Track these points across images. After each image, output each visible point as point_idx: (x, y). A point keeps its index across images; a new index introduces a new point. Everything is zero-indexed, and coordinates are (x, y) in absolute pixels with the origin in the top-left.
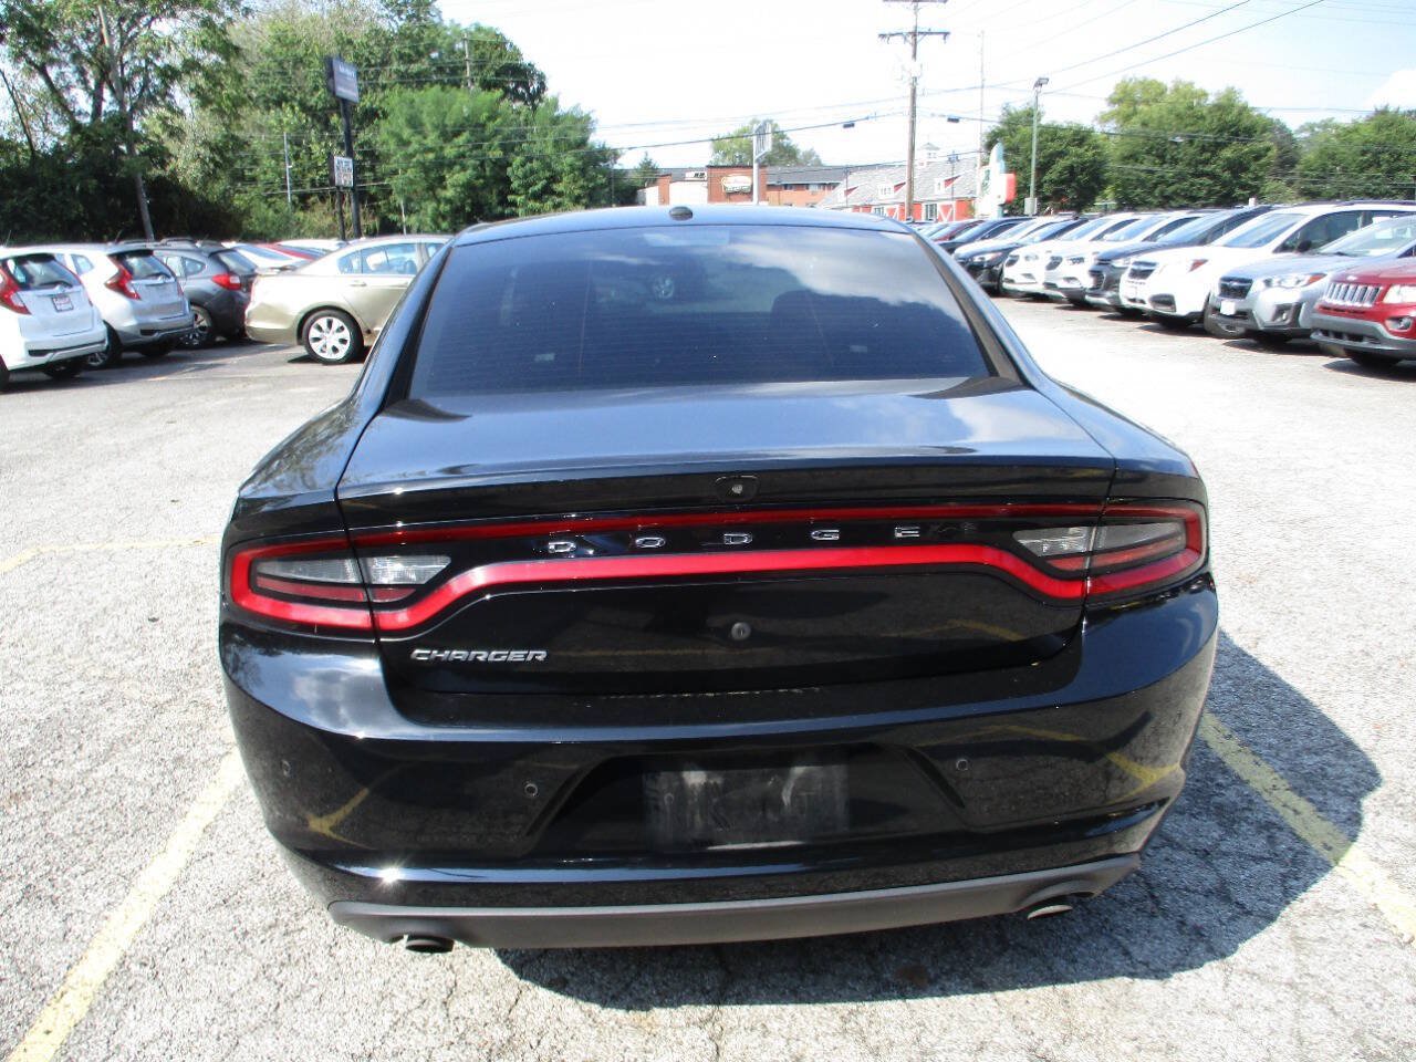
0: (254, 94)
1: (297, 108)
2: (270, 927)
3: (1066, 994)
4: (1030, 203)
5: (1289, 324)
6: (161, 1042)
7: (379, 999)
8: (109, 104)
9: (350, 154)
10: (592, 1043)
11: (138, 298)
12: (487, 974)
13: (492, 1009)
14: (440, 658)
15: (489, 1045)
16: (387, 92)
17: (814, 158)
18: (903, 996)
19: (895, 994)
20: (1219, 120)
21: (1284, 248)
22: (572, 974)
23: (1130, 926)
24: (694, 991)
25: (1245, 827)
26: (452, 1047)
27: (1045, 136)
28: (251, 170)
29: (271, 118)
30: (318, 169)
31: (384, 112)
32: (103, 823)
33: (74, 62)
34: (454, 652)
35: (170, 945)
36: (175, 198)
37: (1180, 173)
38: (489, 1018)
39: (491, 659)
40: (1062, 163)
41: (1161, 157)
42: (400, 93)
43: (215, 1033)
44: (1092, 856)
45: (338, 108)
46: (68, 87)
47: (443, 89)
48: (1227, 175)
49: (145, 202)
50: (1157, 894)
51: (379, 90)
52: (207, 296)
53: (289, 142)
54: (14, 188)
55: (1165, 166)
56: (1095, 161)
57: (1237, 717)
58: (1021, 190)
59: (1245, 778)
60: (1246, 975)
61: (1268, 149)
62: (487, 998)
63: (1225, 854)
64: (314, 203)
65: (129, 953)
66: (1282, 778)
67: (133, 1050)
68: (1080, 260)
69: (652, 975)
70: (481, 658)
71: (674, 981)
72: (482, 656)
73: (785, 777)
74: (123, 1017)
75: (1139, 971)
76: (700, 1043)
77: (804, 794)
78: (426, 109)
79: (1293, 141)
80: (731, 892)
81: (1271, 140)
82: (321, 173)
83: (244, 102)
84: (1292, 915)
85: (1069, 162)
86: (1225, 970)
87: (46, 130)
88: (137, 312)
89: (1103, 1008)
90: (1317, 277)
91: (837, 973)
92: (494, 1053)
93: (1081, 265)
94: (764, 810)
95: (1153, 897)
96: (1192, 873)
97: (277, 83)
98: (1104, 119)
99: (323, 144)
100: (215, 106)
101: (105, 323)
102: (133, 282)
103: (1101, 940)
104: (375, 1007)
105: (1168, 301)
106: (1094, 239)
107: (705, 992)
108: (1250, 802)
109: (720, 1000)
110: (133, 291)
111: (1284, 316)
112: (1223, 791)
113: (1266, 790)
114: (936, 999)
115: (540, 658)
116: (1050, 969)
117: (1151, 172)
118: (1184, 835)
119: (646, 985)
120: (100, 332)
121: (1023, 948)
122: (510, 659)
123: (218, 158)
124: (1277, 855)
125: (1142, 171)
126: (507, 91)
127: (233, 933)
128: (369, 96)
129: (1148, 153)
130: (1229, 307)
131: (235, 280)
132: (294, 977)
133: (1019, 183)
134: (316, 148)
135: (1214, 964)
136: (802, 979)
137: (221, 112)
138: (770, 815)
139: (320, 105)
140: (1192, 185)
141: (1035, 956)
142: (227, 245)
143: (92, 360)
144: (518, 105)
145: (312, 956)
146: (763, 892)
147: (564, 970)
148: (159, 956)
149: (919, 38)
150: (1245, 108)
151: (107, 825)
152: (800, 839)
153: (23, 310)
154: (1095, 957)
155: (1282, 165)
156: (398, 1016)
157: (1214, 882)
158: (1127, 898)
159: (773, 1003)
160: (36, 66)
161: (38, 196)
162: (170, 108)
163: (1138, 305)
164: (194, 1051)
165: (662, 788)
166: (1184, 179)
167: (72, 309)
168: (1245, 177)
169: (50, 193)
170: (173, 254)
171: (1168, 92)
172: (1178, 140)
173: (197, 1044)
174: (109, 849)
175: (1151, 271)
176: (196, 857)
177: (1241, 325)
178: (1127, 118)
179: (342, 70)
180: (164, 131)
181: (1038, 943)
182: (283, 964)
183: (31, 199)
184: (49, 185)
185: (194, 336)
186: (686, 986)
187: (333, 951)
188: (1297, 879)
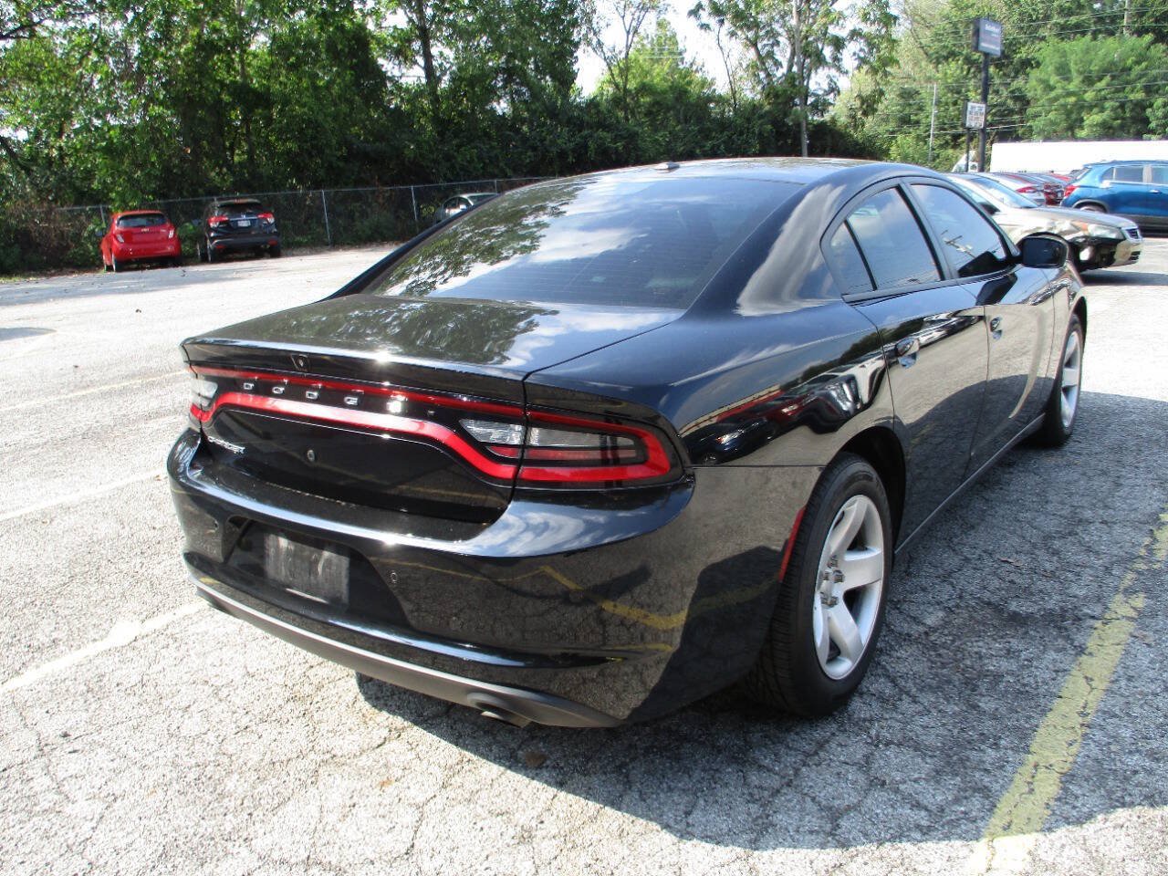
16: (1043, 43)
28: (916, 115)
29: (939, 70)
31: (1037, 62)
36: (828, 139)
42: (1055, 44)
47: (1094, 39)
51: (1036, 42)
53: (950, 90)
73: (321, 556)
77: (328, 570)
78: (1075, 57)
91: (497, 738)
94: (310, 575)
97: (949, 41)
126: (1159, 35)
136: (474, 732)
138: (312, 578)
152: (325, 600)
160: (750, 42)
162: (838, 68)
179: (988, 28)
186: (416, 708)
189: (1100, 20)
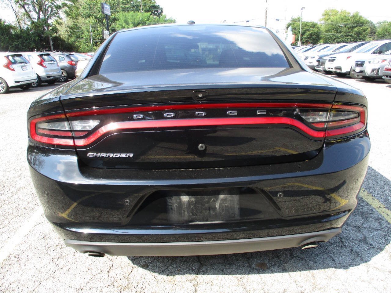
0: (82, 14)
1: (94, 18)
2: (57, 246)
3: (313, 274)
4: (299, 43)
5: (376, 74)
6: (16, 283)
7: (87, 270)
8: (42, 16)
9: (108, 30)
10: (154, 287)
11: (46, 67)
12: (123, 263)
13: (123, 274)
14: (97, 156)
15: (121, 286)
16: (119, 13)
18: (258, 273)
19: (256, 272)
20: (354, 20)
21: (374, 53)
22: (150, 263)
23: (334, 251)
24: (189, 270)
25: (371, 219)
26: (109, 287)
27: (304, 25)
28: (81, 35)
29: (87, 20)
30: (100, 35)
31: (118, 19)
32: (12, 213)
33: (32, 4)
34: (102, 154)
35: (24, 251)
36: (60, 42)
37: (342, 35)
38: (122, 277)
39: (114, 156)
40: (308, 33)
41: (337, 31)
42: (122, 13)
43: (34, 280)
44: (324, 229)
45: (105, 18)
46: (30, 11)
47: (134, 12)
48: (356, 36)
49: (51, 43)
50: (343, 241)
51: (116, 13)
52: (66, 67)
53: (92, 27)
54: (16, 39)
55: (338, 33)
56: (318, 32)
57: (366, 185)
58: (297, 40)
59: (370, 204)
60: (375, 269)
61: (368, 29)
62: (122, 270)
63: (365, 228)
64: (99, 44)
65: (11, 254)
66: (382, 204)
67: (7, 285)
68: (314, 57)
69: (176, 264)
70: (111, 156)
71: (183, 266)
72: (111, 155)
73: (217, 199)
74: (6, 274)
75: (338, 266)
76: (190, 287)
77: (223, 205)
78: (129, 18)
79: (375, 27)
80: (201, 238)
81: (368, 26)
82: (101, 36)
83: (79, 15)
84: (389, 248)
85: (310, 33)
86: (367, 267)
87: (25, 23)
88: (46, 71)
89: (326, 279)
90: (384, 61)
91: (237, 264)
92: (122, 289)
93: (314, 59)
94: (209, 211)
95: (342, 241)
96: (354, 234)
97: (88, 11)
98: (320, 20)
99: (101, 28)
100: (71, 16)
101: (37, 74)
102: (44, 63)
103: (325, 256)
104: (86, 272)
105: (340, 68)
106: (318, 52)
107: (193, 270)
108: (372, 211)
109: (198, 272)
110: (44, 65)
111: (374, 72)
112: (363, 208)
113: (377, 208)
114: (270, 274)
115: (131, 156)
116: (308, 265)
117: (333, 35)
118: (351, 222)
119: (174, 267)
120: (35, 77)
121: (299, 258)
122: (121, 157)
123: (72, 31)
124: (382, 229)
125: (331, 35)
126: (152, 12)
127: (45, 247)
128: (114, 14)
129: (333, 29)
130: (358, 69)
131: (74, 63)
132: (61, 262)
133: (296, 38)
134: (99, 29)
135: (363, 264)
136: (225, 266)
137: (73, 18)
138: (212, 212)
139: (100, 17)
140: (345, 39)
141: (303, 260)
142: (72, 53)
143: (33, 85)
144: (155, 17)
145: (68, 255)
146: (212, 238)
147: (147, 262)
148: (21, 254)
150: (361, 17)
151: (13, 213)
152: (222, 221)
153: (13, 70)
154: (322, 261)
155: (371, 33)
156: (93, 276)
157: (362, 237)
158: (333, 242)
159: (215, 274)
160: (22, 6)
161: (22, 42)
162: (58, 17)
163: (331, 70)
164: (26, 286)
165: (173, 202)
166: (343, 37)
167: (27, 70)
168: (361, 36)
169: (26, 41)
170: (57, 55)
171: (339, 13)
172: (342, 25)
173: (27, 284)
174: (12, 221)
175: (335, 60)
176: (38, 223)
177: (361, 75)
178: (327, 20)
179: (106, 6)
180: (57, 23)
181: (304, 256)
182: (59, 258)
183: (20, 42)
184: (25, 38)
185: (62, 79)
186: (187, 268)
187: (75, 254)
188: (389, 236)
189: (133, 6)
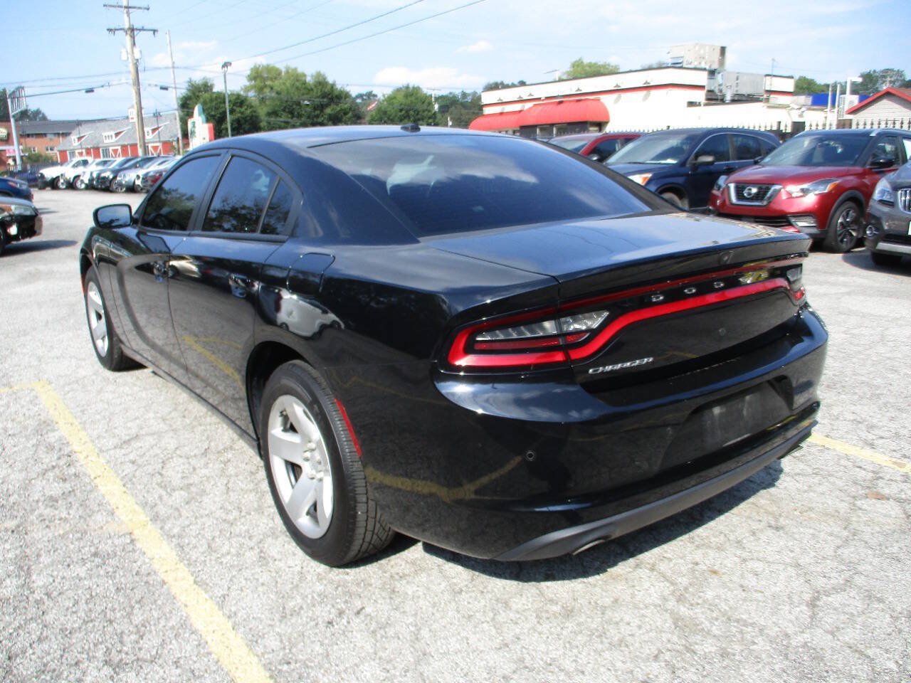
14: (604, 370)
17: (41, 116)
20: (321, 91)
27: (219, 100)
34: (611, 366)
39: (629, 366)
41: (291, 113)
70: (624, 367)
77: (750, 410)
94: (739, 421)
98: (247, 89)
115: (650, 361)
122: (637, 364)
133: (216, 129)
138: (741, 423)
149: (136, 32)
152: (750, 433)
171: (283, 74)
178: (262, 89)
